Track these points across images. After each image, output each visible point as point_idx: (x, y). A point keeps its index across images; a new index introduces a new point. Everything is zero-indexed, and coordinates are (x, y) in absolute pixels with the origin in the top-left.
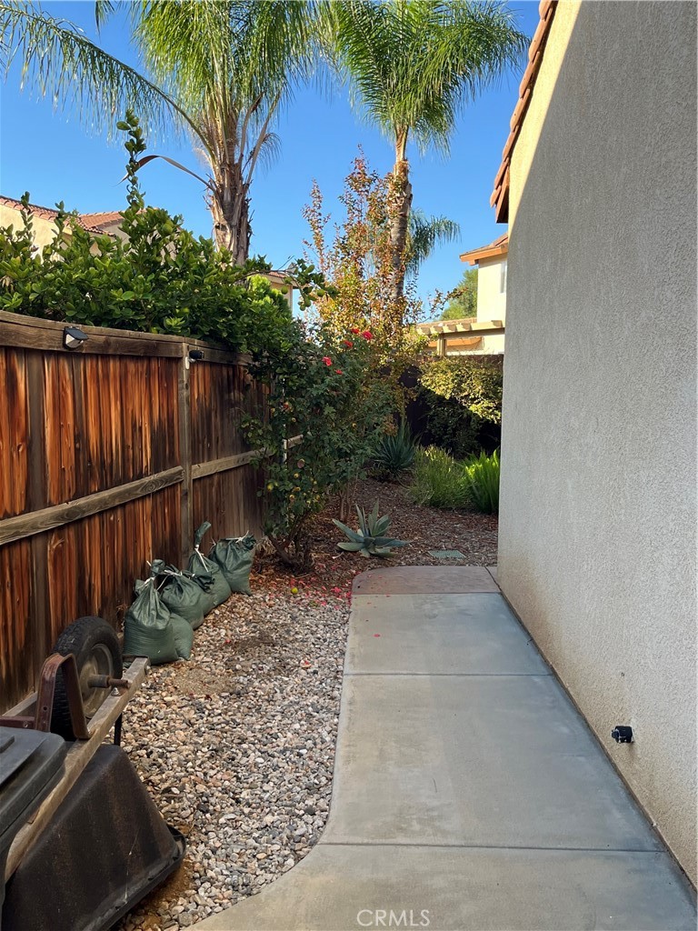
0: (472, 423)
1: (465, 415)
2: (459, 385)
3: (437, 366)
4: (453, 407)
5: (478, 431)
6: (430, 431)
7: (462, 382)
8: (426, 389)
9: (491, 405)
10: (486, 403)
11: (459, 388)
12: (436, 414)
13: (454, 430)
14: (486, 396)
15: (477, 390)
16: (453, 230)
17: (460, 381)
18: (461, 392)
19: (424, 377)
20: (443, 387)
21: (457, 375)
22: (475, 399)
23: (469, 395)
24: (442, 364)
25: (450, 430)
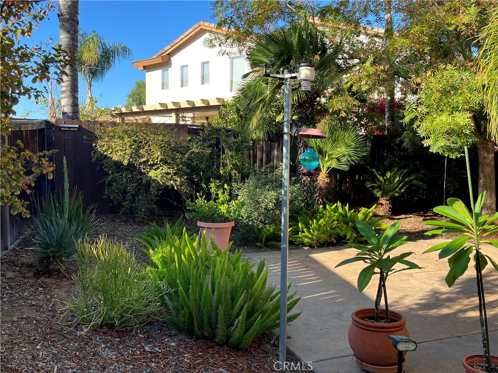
0: (151, 189)
1: (144, 181)
2: (137, 151)
3: (113, 131)
4: (132, 172)
5: (157, 196)
6: (109, 196)
7: (139, 147)
8: (102, 155)
9: (171, 171)
10: (165, 169)
11: (136, 154)
12: (114, 180)
13: (133, 196)
14: (165, 162)
15: (156, 155)
16: (127, 53)
17: (138, 146)
18: (139, 157)
19: (100, 142)
20: (120, 153)
21: (135, 141)
22: (154, 165)
23: (148, 161)
24: (119, 130)
25: (129, 197)
